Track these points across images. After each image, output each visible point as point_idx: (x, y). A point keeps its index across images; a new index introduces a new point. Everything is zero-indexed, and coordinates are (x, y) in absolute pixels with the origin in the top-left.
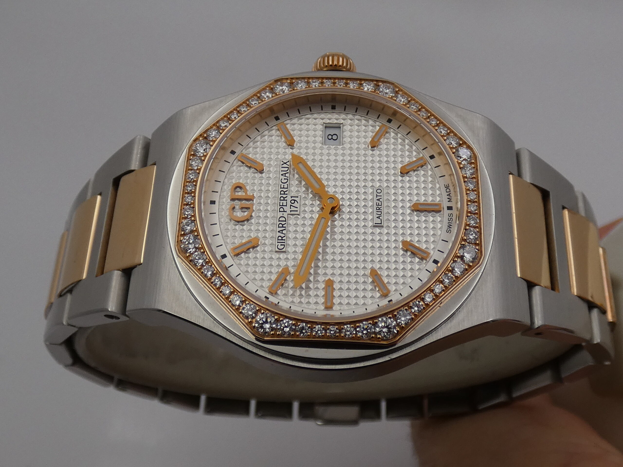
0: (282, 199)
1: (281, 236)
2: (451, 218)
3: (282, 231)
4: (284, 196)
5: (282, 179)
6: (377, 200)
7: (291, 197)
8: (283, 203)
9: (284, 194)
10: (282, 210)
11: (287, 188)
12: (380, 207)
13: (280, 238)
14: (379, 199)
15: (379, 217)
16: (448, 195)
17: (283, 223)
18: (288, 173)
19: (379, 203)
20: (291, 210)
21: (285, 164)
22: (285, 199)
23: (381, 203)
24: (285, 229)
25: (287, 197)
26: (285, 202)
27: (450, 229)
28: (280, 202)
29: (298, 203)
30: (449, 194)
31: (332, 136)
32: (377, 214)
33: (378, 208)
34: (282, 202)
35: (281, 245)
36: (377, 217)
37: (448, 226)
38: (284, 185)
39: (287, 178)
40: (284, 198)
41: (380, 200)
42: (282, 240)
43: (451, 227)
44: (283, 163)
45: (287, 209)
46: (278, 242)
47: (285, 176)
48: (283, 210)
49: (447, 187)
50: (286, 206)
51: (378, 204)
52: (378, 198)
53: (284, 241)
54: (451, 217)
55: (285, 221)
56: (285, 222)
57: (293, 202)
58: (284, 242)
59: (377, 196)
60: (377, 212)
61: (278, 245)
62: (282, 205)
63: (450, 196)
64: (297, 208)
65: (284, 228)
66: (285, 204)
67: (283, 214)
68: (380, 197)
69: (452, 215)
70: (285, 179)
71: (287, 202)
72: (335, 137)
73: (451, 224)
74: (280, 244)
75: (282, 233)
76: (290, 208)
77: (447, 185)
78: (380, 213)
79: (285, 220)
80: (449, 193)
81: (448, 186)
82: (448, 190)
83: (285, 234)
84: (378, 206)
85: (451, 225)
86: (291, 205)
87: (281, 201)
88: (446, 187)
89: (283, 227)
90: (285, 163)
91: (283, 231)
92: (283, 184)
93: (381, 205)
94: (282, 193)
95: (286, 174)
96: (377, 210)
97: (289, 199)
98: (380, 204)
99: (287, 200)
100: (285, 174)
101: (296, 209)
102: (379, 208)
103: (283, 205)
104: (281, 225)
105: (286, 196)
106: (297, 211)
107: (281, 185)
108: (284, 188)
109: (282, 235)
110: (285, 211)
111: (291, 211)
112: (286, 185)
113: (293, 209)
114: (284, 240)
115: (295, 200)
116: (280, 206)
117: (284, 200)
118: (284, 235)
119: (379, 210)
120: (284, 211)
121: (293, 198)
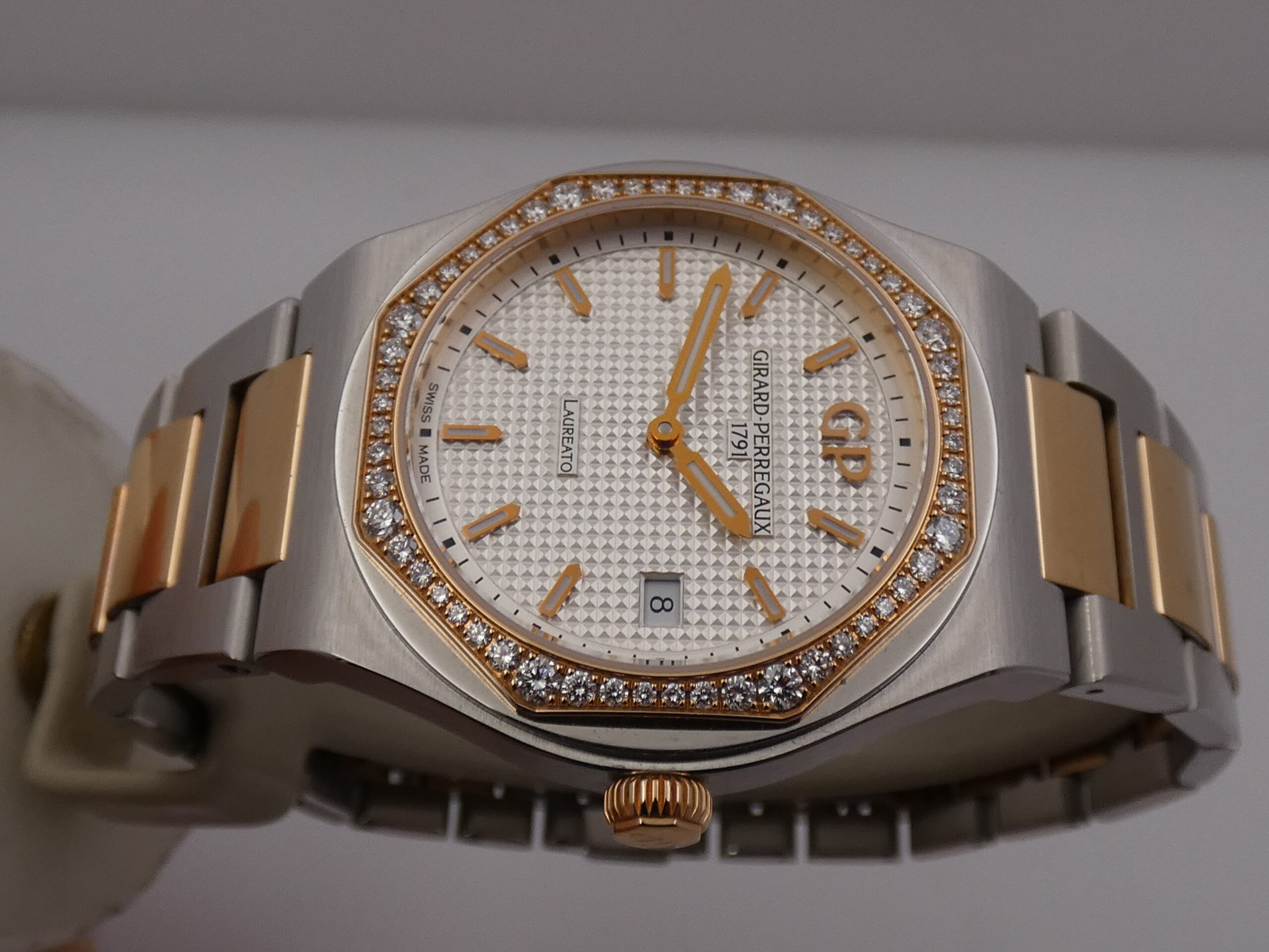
0: (765, 451)
1: (763, 375)
2: (425, 413)
3: (760, 387)
4: (760, 457)
5: (768, 492)
6: (570, 449)
7: (746, 454)
8: (763, 442)
9: (760, 461)
10: (764, 428)
11: (755, 473)
12: (567, 435)
13: (764, 372)
14: (567, 450)
15: (569, 414)
16: (427, 459)
17: (759, 402)
18: (756, 506)
19: (568, 442)
20: (745, 428)
21: (763, 525)
22: (758, 450)
23: (563, 442)
24: (755, 389)
25: (755, 455)
26: (759, 444)
27: (430, 392)
28: (769, 443)
29: (732, 443)
30: (423, 462)
31: (663, 608)
32: (573, 420)
33: (570, 431)
34: (765, 445)
35: (760, 359)
36: (572, 413)
37: (433, 397)
38: (763, 479)
39: (757, 495)
40: (761, 452)
41: (565, 449)
42: (759, 369)
43: (429, 396)
44: (767, 528)
45: (753, 431)
46: (767, 364)
47: (761, 499)
48: (761, 427)
49: (425, 477)
50: (755, 436)
51: (570, 440)
52: (568, 454)
53: (756, 367)
54: (426, 415)
55: (755, 406)
56: (756, 403)
57: (742, 445)
58: (755, 364)
59: (571, 457)
60: (572, 425)
61: (767, 359)
62: (764, 439)
63: (422, 458)
64: (733, 432)
65: (757, 391)
66: (759, 440)
67: (761, 419)
68: (566, 454)
69: (424, 419)
70: (762, 493)
71: (755, 444)
72: (657, 604)
73: (428, 401)
74: (764, 361)
75: (760, 382)
76: (746, 431)
77: (426, 480)
78: (566, 422)
79: (757, 408)
80: (423, 464)
81: (424, 479)
82: (425, 469)
83: (755, 380)
84: (569, 436)
85: (428, 398)
86: (746, 437)
87: (767, 446)
88: (429, 476)
89: (760, 394)
90: (764, 528)
91: (758, 386)
92: (765, 481)
93: (563, 438)
94: (765, 464)
95: (759, 503)
96: (573, 429)
97: (751, 451)
98: (565, 440)
99: (755, 448)
100: (762, 504)
101: (736, 429)
102: (568, 432)
103: (762, 437)
104: (764, 397)
105: (757, 457)
106: (733, 426)
107: (769, 480)
108: (763, 474)
109: (759, 378)
110: (757, 427)
111: (745, 425)
112: (759, 481)
113: (741, 430)
114: (755, 369)
115: (739, 447)
116: (768, 437)
117: (760, 448)
118: (756, 378)
119: (568, 429)
120: (759, 425)
121: (743, 452)
